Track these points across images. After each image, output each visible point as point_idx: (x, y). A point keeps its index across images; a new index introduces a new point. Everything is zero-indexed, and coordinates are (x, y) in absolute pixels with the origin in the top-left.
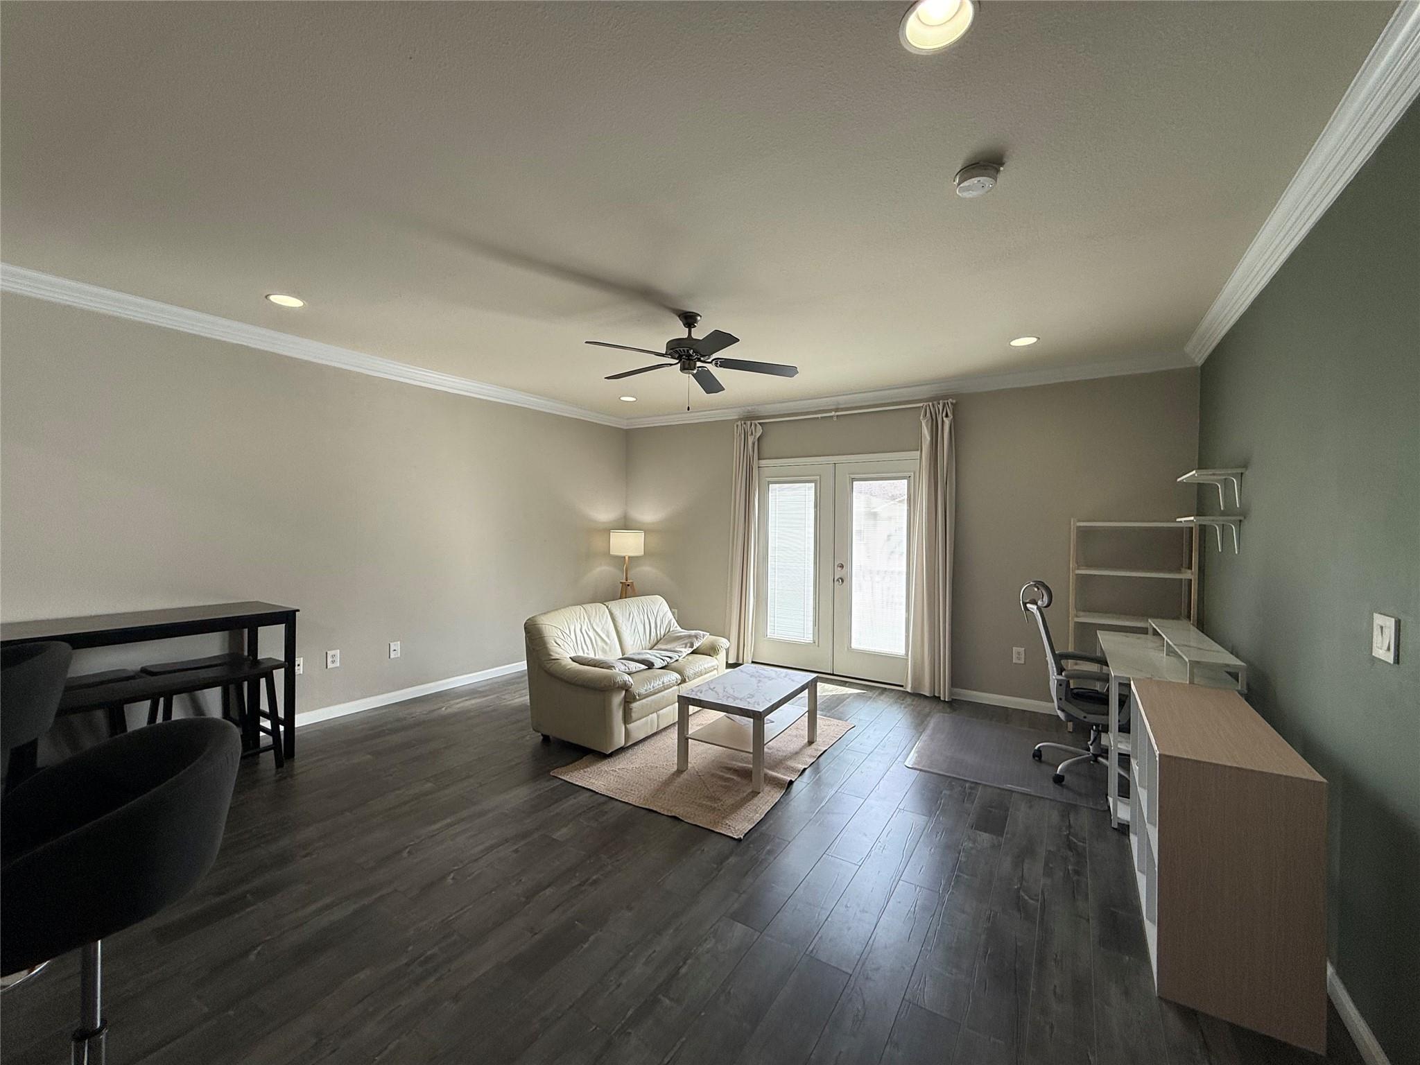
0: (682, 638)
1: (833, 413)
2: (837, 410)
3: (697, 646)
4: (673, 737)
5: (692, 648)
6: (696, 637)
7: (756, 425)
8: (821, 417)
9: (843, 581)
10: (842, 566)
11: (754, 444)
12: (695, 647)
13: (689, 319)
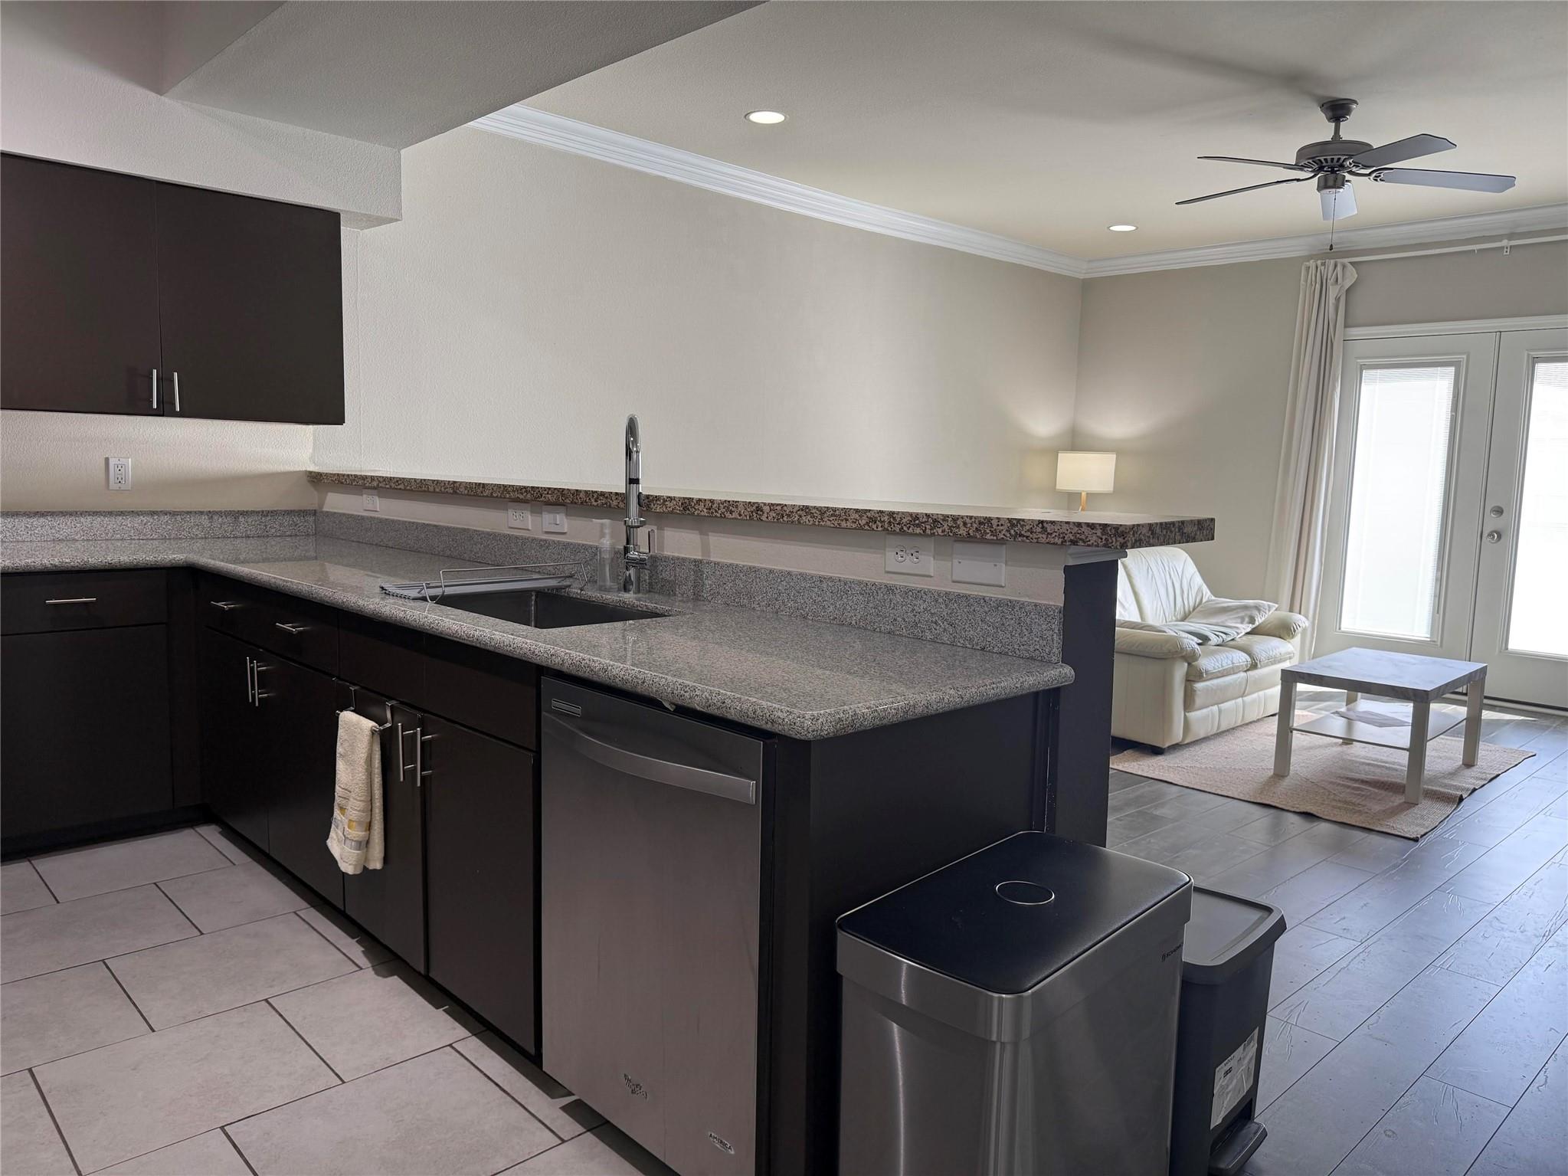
0: (1234, 609)
1: (1505, 243)
2: (1511, 236)
3: (1260, 621)
4: (1273, 726)
5: (1254, 624)
6: (1257, 608)
7: (1344, 267)
8: (1479, 250)
9: (1499, 537)
10: (1499, 511)
11: (1338, 300)
12: (1257, 623)
13: (1337, 110)
